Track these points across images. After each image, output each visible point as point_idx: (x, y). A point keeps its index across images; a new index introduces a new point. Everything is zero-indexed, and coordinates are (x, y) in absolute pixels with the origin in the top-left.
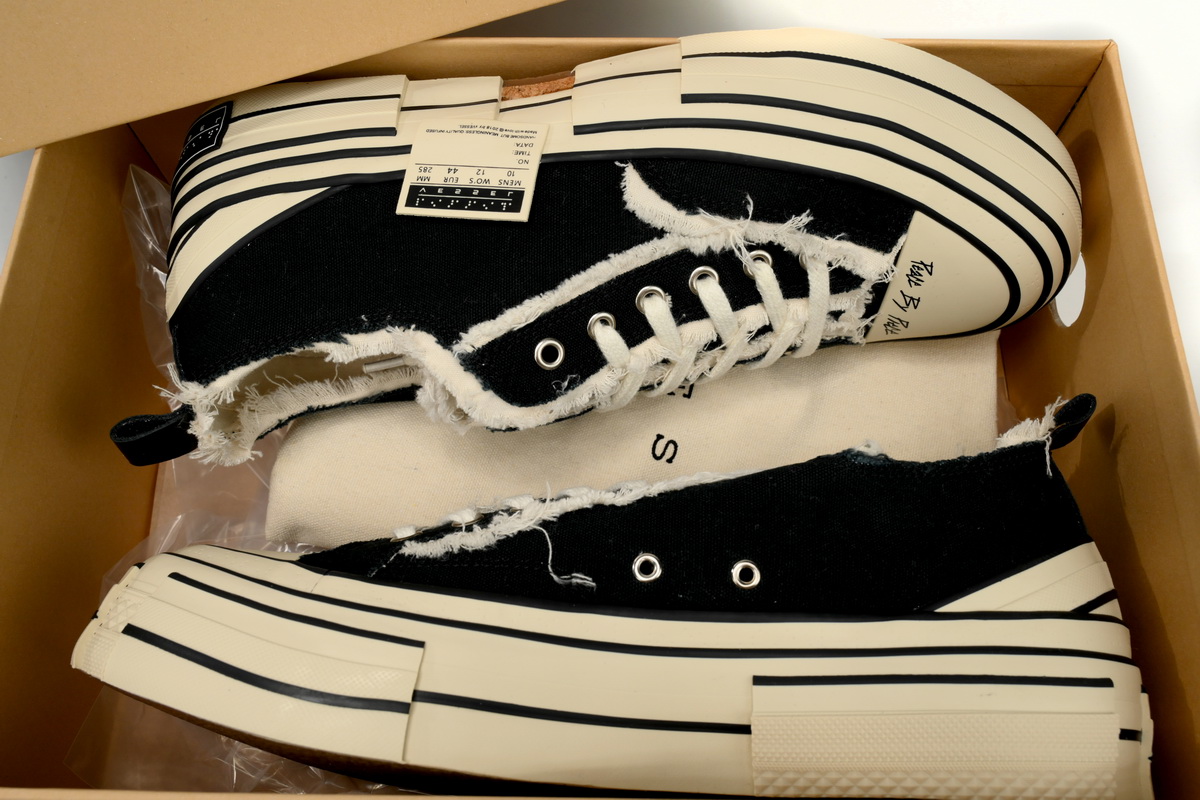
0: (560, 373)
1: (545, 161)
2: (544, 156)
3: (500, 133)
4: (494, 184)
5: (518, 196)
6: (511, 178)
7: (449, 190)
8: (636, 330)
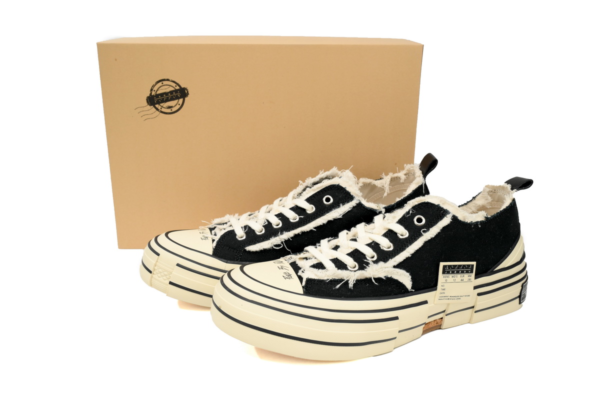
0: (413, 216)
1: (435, 288)
2: (436, 290)
3: (449, 297)
4: (451, 276)
5: (444, 272)
6: (446, 279)
7: (463, 272)
8: (390, 234)
